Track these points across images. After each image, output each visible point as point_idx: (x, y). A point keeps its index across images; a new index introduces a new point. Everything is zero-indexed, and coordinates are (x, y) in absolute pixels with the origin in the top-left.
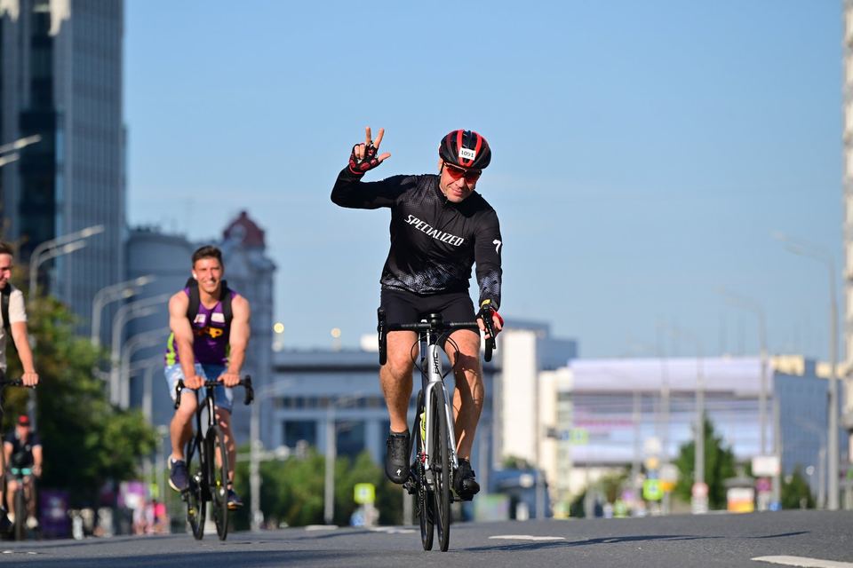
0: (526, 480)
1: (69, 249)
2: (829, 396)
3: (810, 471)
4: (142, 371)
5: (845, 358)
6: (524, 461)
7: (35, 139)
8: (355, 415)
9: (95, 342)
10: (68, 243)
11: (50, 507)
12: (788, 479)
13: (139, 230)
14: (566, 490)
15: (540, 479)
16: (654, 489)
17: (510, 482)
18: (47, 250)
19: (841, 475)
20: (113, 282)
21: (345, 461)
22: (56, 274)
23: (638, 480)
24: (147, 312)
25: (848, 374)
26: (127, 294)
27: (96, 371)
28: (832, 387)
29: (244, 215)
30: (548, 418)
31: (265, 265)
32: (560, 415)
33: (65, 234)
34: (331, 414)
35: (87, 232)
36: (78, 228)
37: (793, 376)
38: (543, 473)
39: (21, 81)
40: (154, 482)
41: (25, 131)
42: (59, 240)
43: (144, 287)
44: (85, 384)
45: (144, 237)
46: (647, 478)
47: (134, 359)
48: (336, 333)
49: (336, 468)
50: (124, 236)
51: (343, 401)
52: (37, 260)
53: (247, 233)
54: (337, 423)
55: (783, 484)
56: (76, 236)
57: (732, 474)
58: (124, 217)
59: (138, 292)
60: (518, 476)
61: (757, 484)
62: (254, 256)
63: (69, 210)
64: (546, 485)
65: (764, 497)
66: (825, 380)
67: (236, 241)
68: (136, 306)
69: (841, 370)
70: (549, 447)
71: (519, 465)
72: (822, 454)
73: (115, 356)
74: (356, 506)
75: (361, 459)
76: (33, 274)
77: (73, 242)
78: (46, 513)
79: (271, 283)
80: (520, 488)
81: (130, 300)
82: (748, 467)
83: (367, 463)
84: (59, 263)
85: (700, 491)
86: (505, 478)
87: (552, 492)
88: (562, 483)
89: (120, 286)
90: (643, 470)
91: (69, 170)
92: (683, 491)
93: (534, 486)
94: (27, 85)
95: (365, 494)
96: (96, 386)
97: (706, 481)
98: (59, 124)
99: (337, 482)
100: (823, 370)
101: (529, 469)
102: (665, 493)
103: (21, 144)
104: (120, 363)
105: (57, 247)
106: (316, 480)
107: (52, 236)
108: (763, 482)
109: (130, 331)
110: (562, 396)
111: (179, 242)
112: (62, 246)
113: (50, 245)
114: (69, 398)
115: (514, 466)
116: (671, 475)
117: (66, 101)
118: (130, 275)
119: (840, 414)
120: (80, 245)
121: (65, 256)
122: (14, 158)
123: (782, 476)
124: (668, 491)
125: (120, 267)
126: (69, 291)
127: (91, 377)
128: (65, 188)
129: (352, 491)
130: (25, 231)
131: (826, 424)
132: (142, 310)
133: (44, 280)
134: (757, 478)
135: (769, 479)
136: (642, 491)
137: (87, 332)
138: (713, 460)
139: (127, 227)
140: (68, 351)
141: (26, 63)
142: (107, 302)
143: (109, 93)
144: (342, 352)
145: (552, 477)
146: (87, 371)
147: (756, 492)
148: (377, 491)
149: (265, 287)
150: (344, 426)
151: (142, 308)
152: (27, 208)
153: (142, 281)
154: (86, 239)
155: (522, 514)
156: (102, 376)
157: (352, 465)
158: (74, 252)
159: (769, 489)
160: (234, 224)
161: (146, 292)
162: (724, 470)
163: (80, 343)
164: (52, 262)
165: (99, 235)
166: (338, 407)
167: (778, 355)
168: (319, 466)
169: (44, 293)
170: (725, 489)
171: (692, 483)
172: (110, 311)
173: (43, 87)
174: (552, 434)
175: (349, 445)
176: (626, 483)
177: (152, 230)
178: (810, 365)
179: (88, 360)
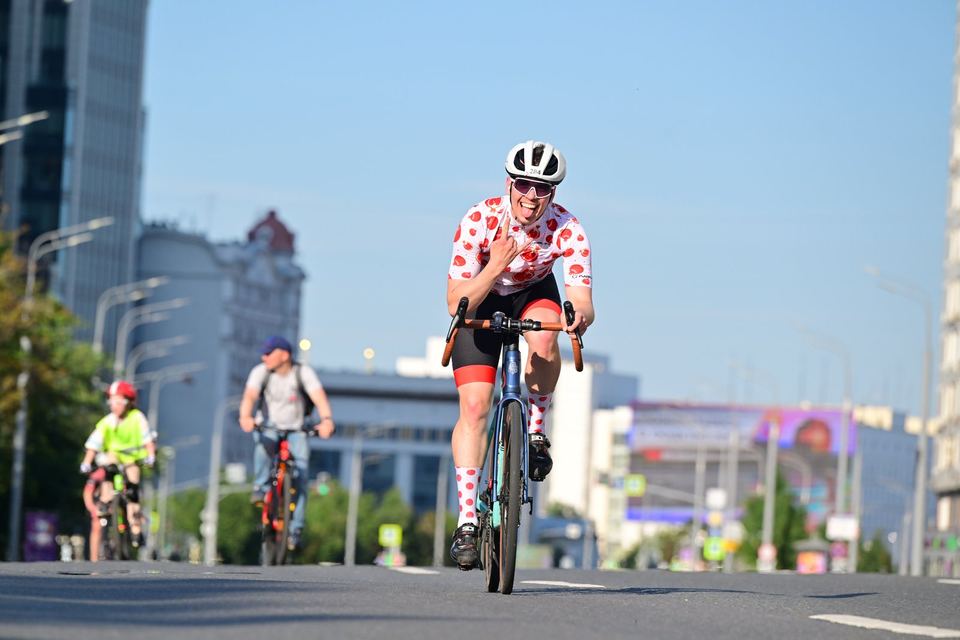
0: (573, 531)
1: (74, 242)
2: (918, 454)
3: (892, 538)
4: (148, 384)
5: (938, 412)
6: (572, 510)
7: (42, 116)
8: (385, 447)
9: (97, 348)
10: (73, 234)
11: (36, 531)
12: (868, 546)
13: (154, 225)
14: (617, 544)
15: (588, 528)
16: (715, 548)
17: (555, 532)
18: (49, 242)
19: (927, 544)
20: (121, 282)
21: (371, 497)
22: (58, 270)
23: (699, 538)
24: (156, 318)
25: (942, 430)
26: (136, 296)
27: (96, 381)
28: (922, 445)
29: (272, 215)
30: (602, 462)
31: (293, 273)
32: (614, 458)
33: (70, 224)
34: (357, 444)
35: (95, 224)
36: (85, 219)
37: (878, 430)
38: (593, 524)
39: (30, 51)
40: (155, 510)
41: (32, 106)
42: (63, 231)
43: (155, 289)
44: (83, 396)
45: (158, 233)
46: (709, 535)
47: (139, 370)
48: (369, 354)
49: (360, 505)
50: (136, 231)
51: (372, 431)
52: (37, 252)
53: (274, 235)
54: (364, 454)
55: (861, 551)
56: (82, 227)
57: (804, 536)
58: (138, 211)
59: (147, 295)
60: (564, 526)
61: (831, 548)
62: (281, 262)
63: (76, 198)
64: (595, 538)
65: (839, 565)
66: (915, 437)
67: (262, 244)
68: (146, 310)
69: (933, 427)
70: (600, 493)
71: (567, 514)
72: (907, 519)
73: (118, 366)
74: (381, 549)
75: (389, 496)
76: (32, 268)
77: (79, 233)
78: (31, 537)
79: (298, 294)
80: (565, 539)
81: (139, 303)
82: (822, 530)
83: (396, 502)
84: (62, 256)
85: (768, 553)
86: (549, 527)
87: (602, 546)
88: (613, 536)
89: (130, 286)
90: (705, 527)
91: (79, 153)
92: (748, 551)
93: (582, 537)
94: (36, 56)
95: (391, 536)
96: (95, 398)
97: (775, 542)
98: (70, 101)
99: (360, 521)
100: (913, 425)
101: (577, 519)
102: (728, 553)
103: (26, 120)
104: (124, 374)
105: (60, 239)
106: (338, 517)
107: (55, 226)
108: (838, 546)
109: (138, 338)
110: (619, 439)
111: (199, 241)
112: (67, 237)
113: (53, 236)
114: (64, 410)
115: (560, 514)
116: (735, 532)
117: (79, 75)
118: (141, 275)
119: (929, 475)
120: (86, 238)
121: (68, 249)
122: (17, 136)
123: (860, 541)
124: (732, 551)
125: (130, 267)
126: (71, 290)
127: (90, 388)
128: (73, 175)
129: (376, 533)
130: (25, 220)
131: (913, 485)
132: (152, 315)
133: (44, 275)
134: (831, 542)
135: (846, 543)
136: (702, 550)
137: (87, 336)
138: (783, 519)
139: (141, 222)
140: (66, 357)
141: (38, 31)
142: (114, 303)
143: (128, 71)
144: (375, 375)
145: (602, 529)
146: (86, 380)
147: (829, 558)
148: (405, 534)
149: (291, 298)
150: (371, 459)
151: (152, 313)
152: (28, 194)
153: (153, 283)
154: (93, 232)
155: (567, 563)
156: (103, 387)
157: (379, 502)
158: (79, 246)
159: (846, 555)
160: (260, 225)
161: (157, 295)
162: (794, 531)
163: (80, 349)
164: (54, 256)
165: (108, 227)
166: (367, 437)
167: (863, 405)
168: (341, 501)
169: (43, 290)
170: (795, 553)
171: (760, 544)
172: (115, 315)
173: (54, 59)
174: (604, 479)
175: (377, 480)
176: (685, 540)
177: (169, 226)
178: (899, 419)
179: (88, 368)
